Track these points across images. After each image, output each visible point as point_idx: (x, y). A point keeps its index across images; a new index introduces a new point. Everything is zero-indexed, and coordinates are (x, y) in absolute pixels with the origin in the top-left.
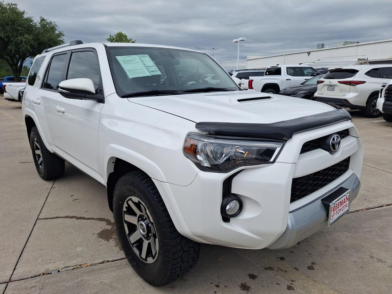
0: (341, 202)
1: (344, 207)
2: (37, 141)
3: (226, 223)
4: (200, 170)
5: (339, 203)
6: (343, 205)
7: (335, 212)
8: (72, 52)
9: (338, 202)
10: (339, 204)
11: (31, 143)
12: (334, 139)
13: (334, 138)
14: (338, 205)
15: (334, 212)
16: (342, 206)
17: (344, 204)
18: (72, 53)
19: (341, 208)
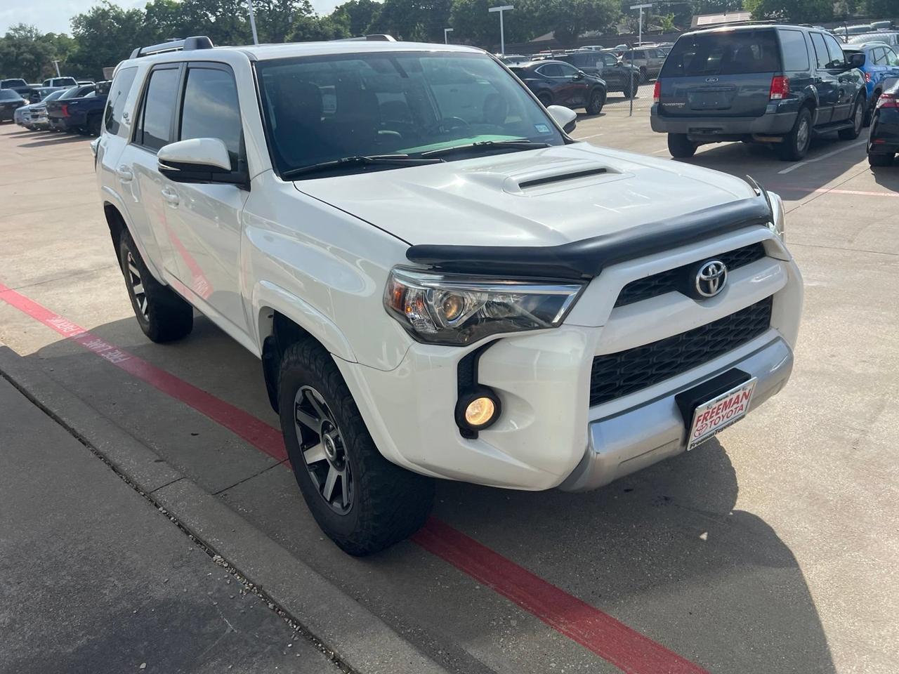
0: (726, 402)
1: (734, 411)
2: (132, 262)
3: (470, 440)
4: (413, 341)
5: (720, 405)
6: (733, 408)
7: (708, 422)
8: (188, 68)
9: (719, 403)
10: (721, 407)
11: (124, 269)
12: (706, 272)
13: (708, 268)
14: (719, 409)
15: (704, 422)
16: (728, 410)
17: (735, 406)
18: (188, 70)
19: (724, 413)
